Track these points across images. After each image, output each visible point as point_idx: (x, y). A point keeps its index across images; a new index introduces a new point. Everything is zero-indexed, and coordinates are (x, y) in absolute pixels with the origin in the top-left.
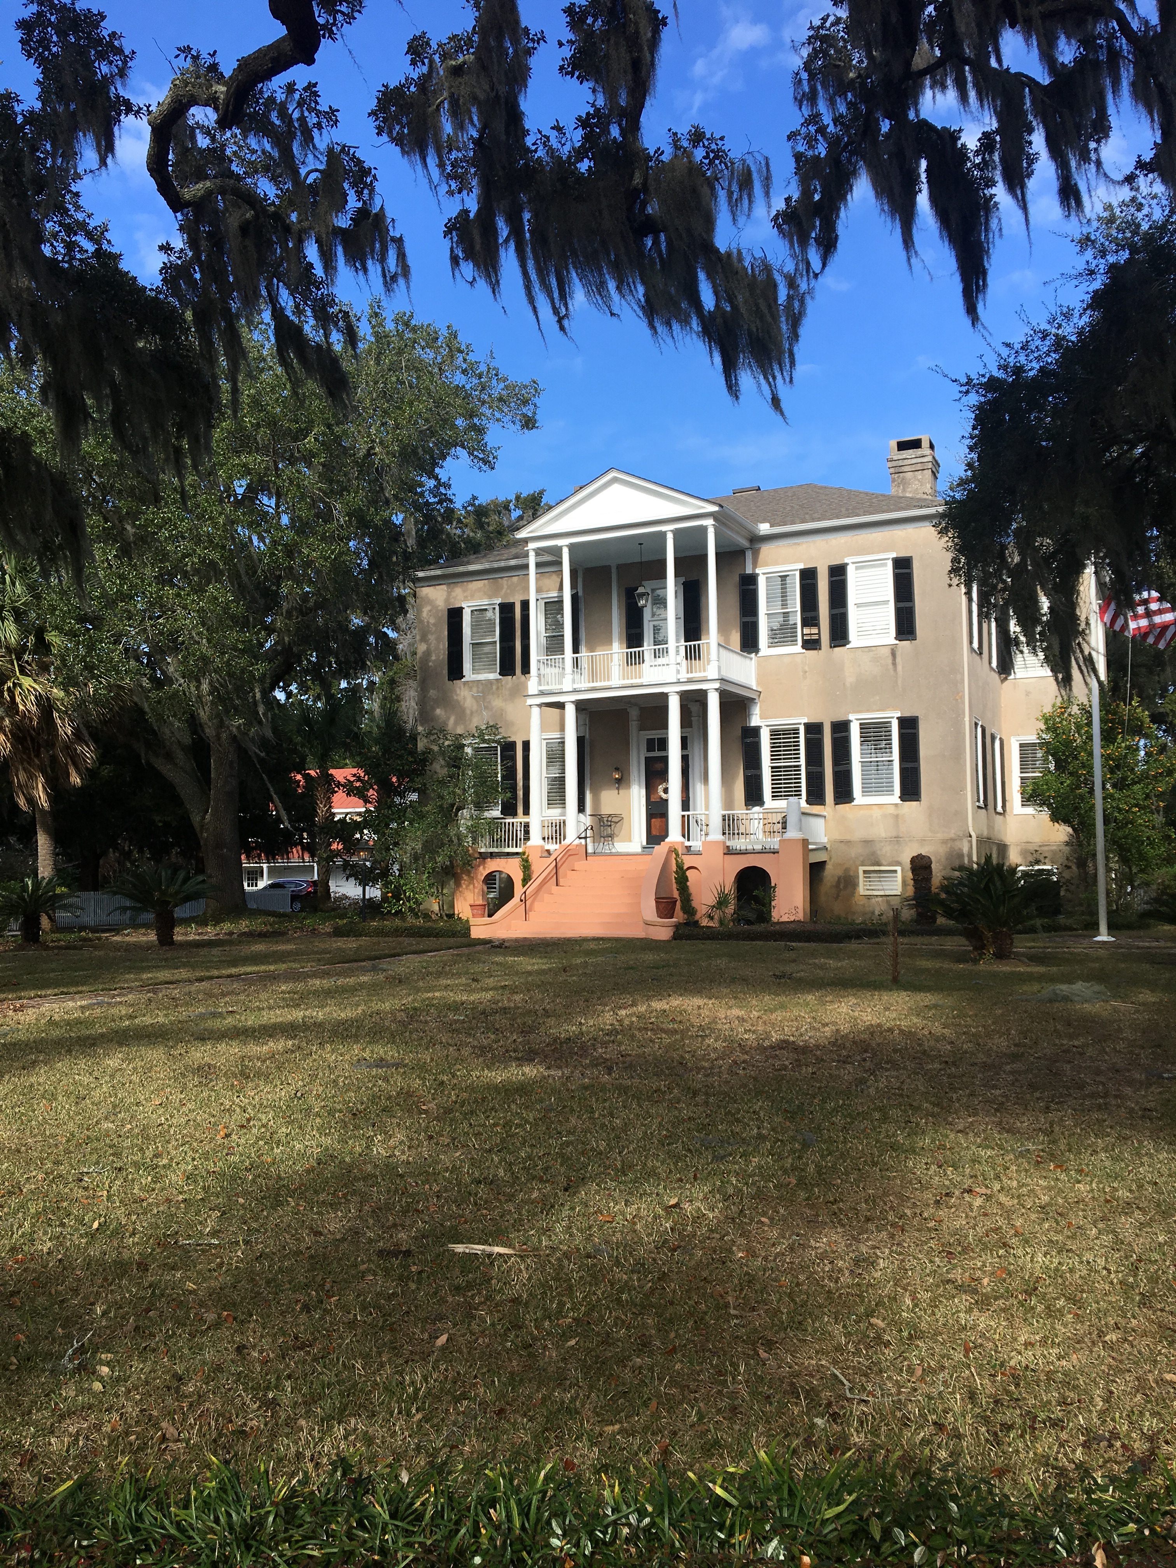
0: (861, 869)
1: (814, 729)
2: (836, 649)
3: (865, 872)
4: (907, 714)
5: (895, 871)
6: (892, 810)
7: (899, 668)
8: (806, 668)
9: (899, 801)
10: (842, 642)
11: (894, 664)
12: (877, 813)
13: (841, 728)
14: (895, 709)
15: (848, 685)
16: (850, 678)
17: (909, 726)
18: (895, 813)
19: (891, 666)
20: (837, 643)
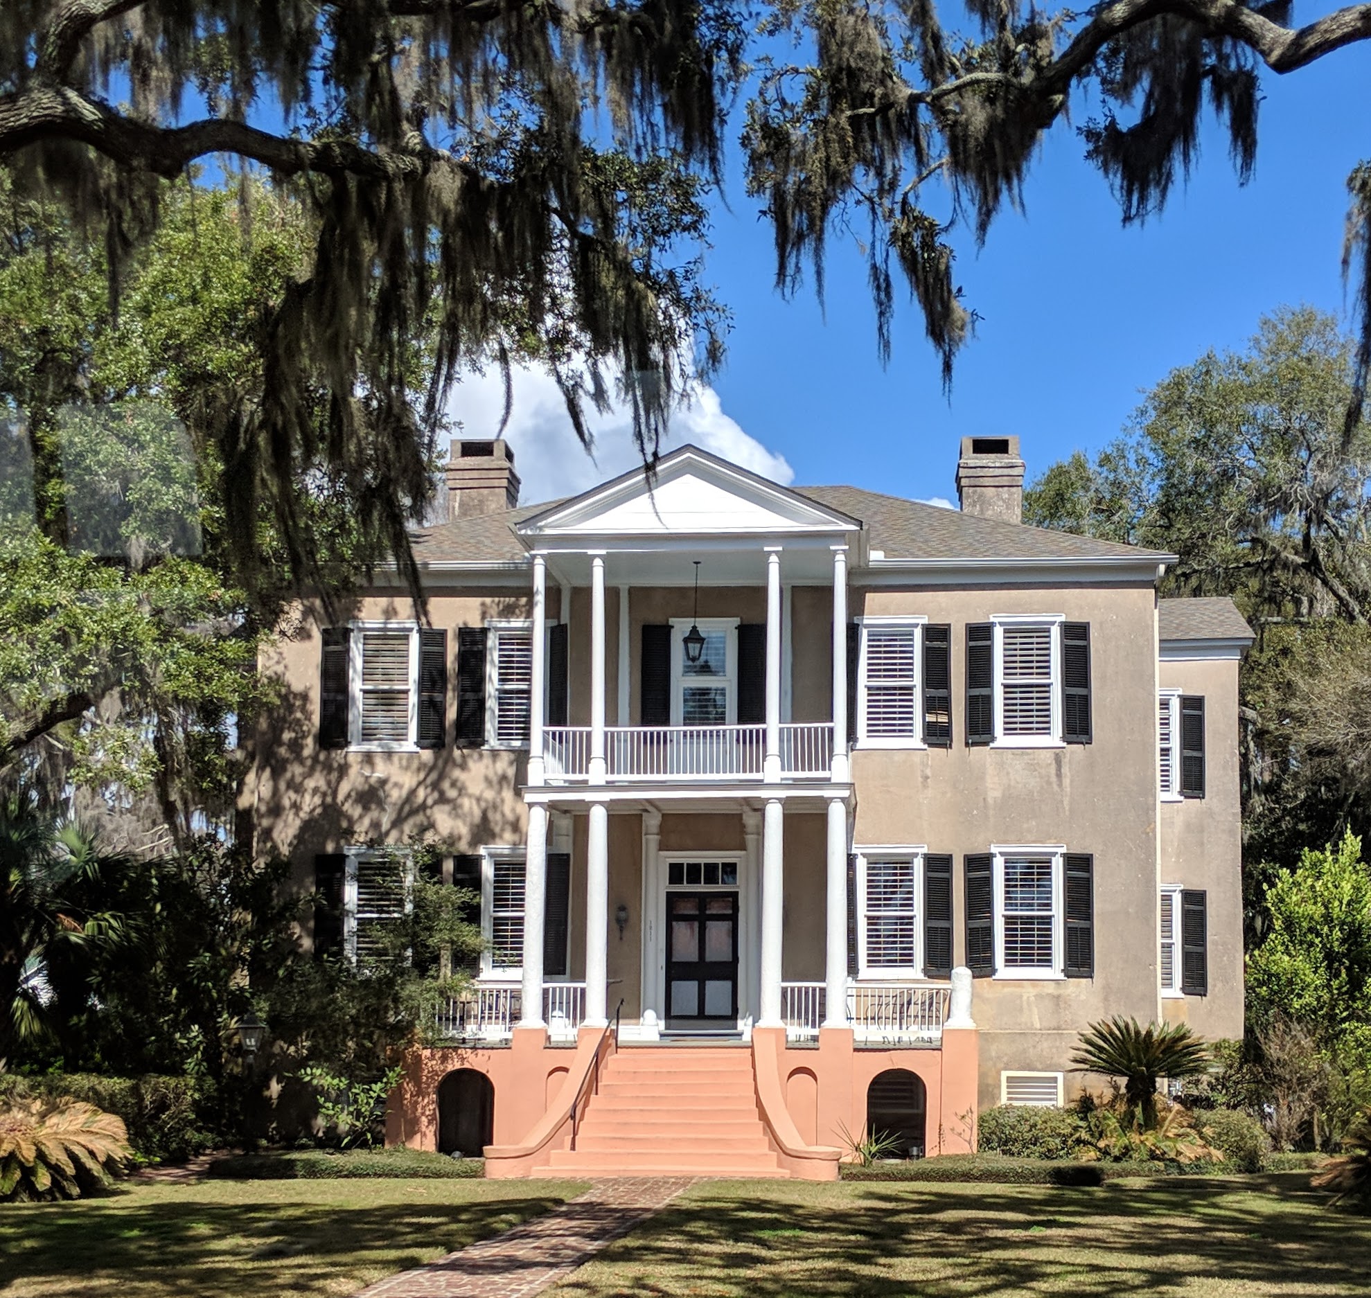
0: (1005, 1074)
1: (938, 865)
2: (974, 749)
3: (1009, 1079)
4: (1077, 850)
5: (1055, 1079)
6: (1051, 989)
7: (1066, 781)
8: (929, 772)
9: (1061, 976)
10: (984, 738)
11: (1059, 775)
12: (1029, 992)
13: (979, 863)
14: (1059, 841)
15: (990, 801)
16: (994, 790)
17: (1079, 865)
18: (1056, 993)
19: (1054, 779)
20: (976, 738)
